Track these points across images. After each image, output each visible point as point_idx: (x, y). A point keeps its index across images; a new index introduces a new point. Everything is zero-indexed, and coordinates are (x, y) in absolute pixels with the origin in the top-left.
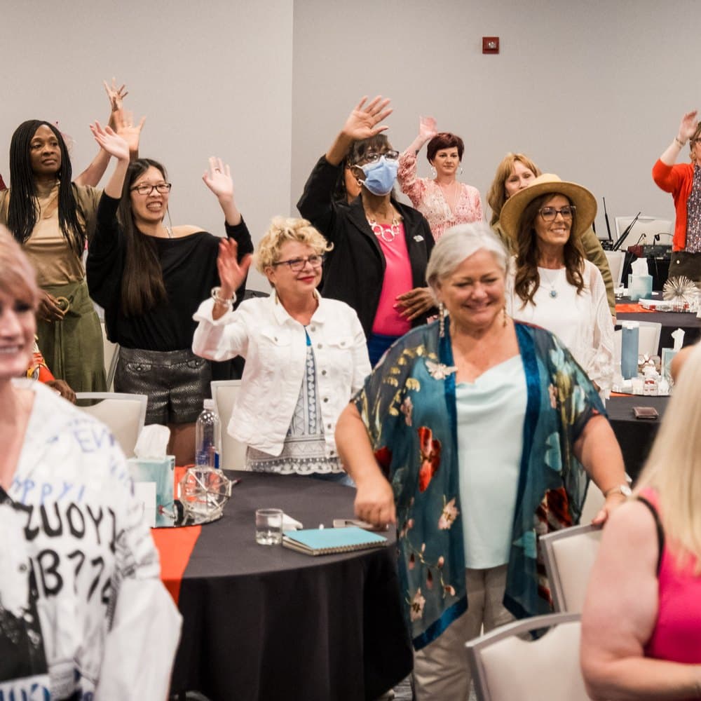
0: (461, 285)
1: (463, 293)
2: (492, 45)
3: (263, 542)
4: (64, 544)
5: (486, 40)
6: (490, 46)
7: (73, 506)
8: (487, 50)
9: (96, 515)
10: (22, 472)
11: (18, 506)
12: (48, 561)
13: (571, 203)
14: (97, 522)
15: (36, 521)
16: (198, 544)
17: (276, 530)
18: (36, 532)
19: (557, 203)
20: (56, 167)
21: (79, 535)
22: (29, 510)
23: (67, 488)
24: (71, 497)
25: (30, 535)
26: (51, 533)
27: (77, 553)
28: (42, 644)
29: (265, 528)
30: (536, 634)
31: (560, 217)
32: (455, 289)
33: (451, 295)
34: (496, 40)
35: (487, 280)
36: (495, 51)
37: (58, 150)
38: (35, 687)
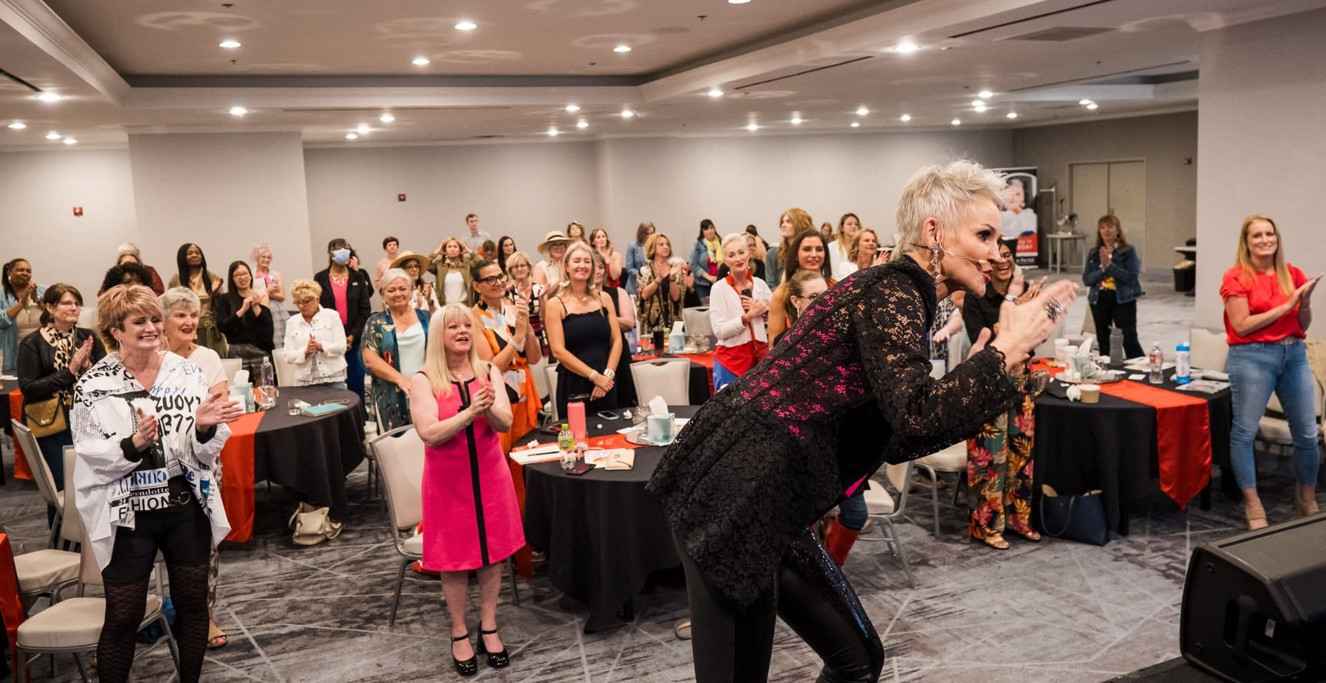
0: (391, 291)
1: (392, 295)
2: (402, 197)
3: (292, 414)
4: (173, 412)
5: (400, 196)
6: (402, 198)
7: (179, 396)
8: (400, 200)
9: (189, 401)
10: (157, 384)
11: (153, 398)
12: (166, 420)
13: (418, 262)
14: (189, 404)
15: (161, 404)
16: (263, 419)
17: (298, 408)
18: (161, 408)
19: (413, 263)
20: (199, 263)
21: (180, 408)
22: (158, 399)
23: (177, 389)
24: (179, 392)
25: (158, 409)
26: (167, 408)
27: (179, 415)
28: (163, 454)
29: (293, 408)
30: (398, 435)
31: (415, 269)
32: (389, 294)
33: (388, 297)
34: (404, 195)
35: (402, 289)
36: (404, 200)
37: (200, 256)
38: (159, 472)
